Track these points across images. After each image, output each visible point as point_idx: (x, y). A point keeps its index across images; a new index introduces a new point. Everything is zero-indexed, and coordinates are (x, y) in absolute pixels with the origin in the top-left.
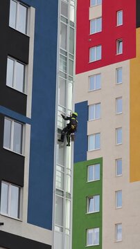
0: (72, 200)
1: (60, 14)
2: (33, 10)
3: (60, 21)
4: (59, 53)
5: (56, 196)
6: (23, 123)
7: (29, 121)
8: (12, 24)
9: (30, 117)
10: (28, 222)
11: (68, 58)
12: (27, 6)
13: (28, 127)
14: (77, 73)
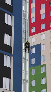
0: (29, 82)
1: (23, 17)
2: (13, 17)
3: (23, 20)
4: (23, 31)
5: (23, 81)
6: (11, 56)
7: (13, 56)
8: (6, 22)
9: (13, 54)
10: (13, 91)
11: (26, 33)
12: (11, 15)
13: (12, 58)
14: (29, 36)
